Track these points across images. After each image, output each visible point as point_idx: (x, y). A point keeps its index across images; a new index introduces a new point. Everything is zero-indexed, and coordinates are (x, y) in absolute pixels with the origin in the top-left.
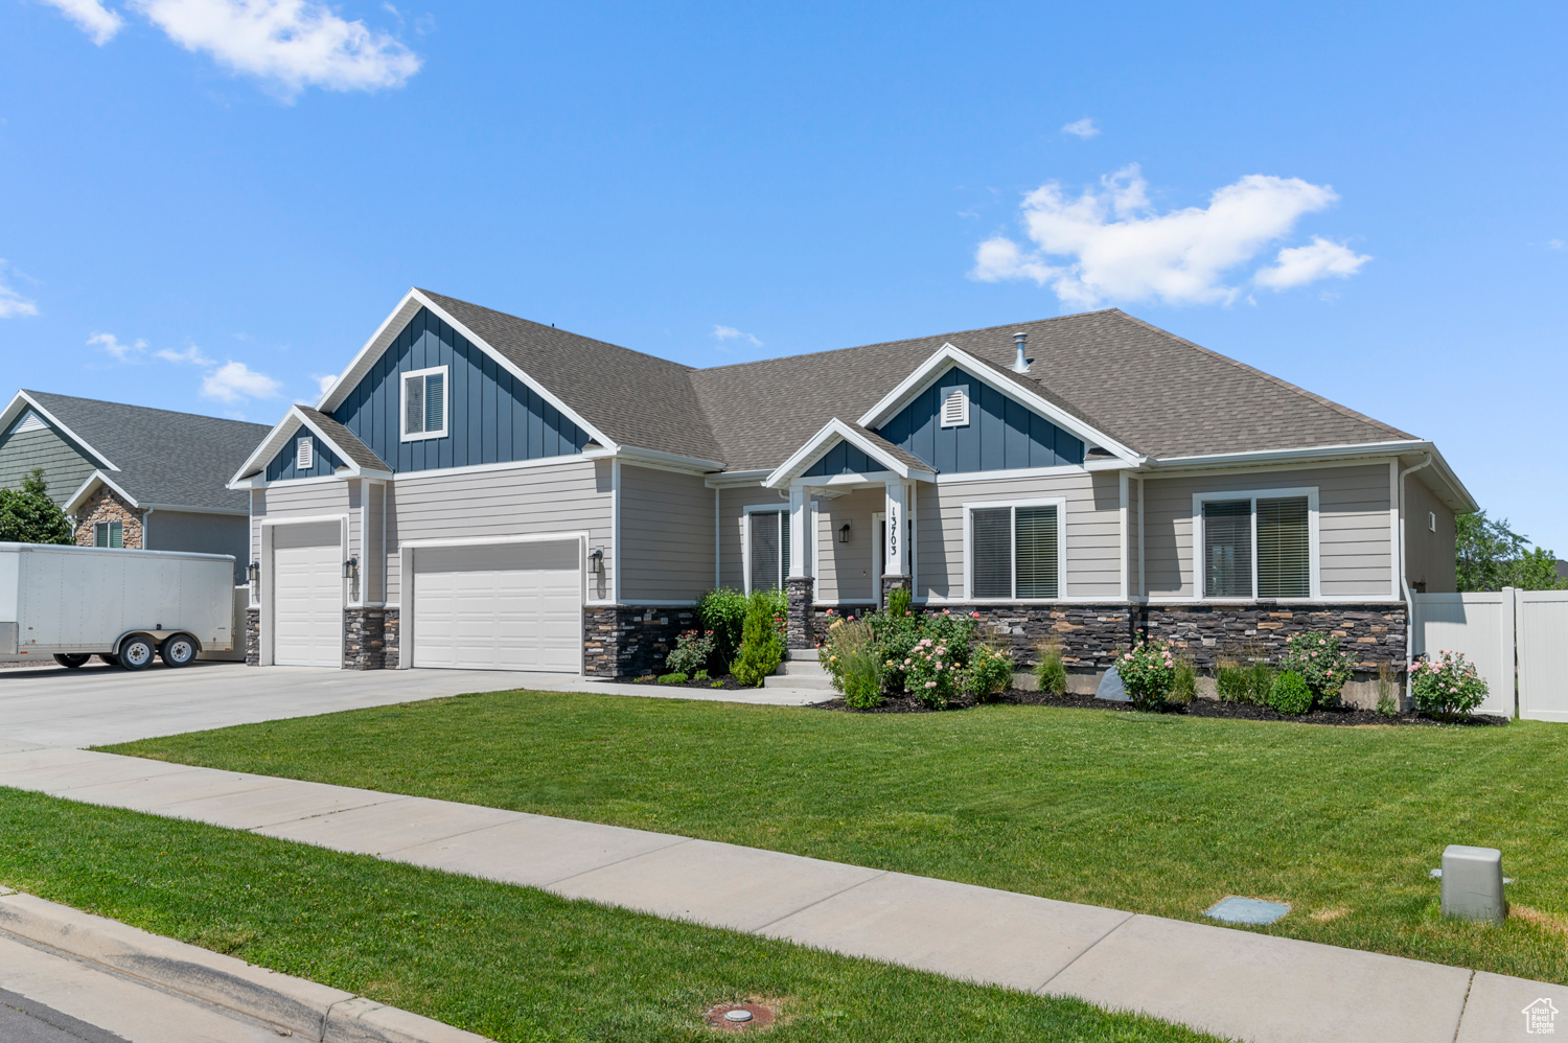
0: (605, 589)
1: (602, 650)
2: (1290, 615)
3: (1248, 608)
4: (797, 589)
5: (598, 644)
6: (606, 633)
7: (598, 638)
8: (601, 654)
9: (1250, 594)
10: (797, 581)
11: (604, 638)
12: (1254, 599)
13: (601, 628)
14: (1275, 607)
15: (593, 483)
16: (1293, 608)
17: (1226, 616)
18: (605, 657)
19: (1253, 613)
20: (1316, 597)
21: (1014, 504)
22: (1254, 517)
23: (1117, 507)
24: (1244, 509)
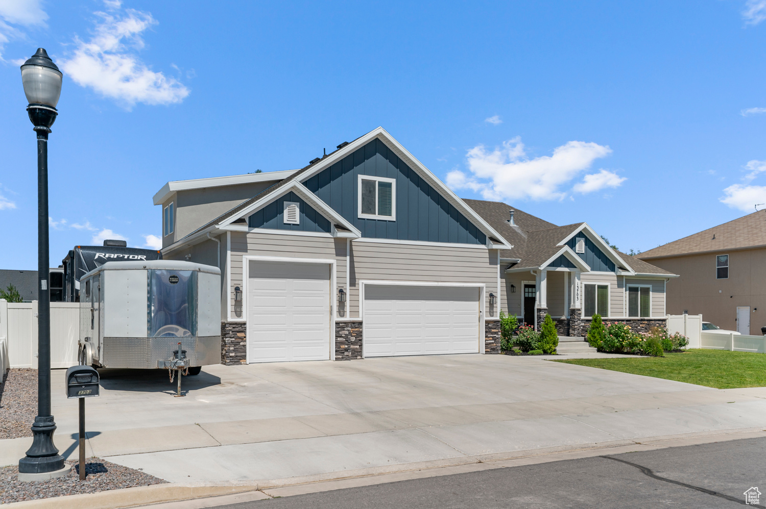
0: (493, 312)
1: (493, 341)
2: (647, 322)
3: (638, 320)
4: (545, 313)
5: (491, 338)
6: (496, 333)
7: (492, 336)
8: (493, 343)
9: (638, 316)
10: (545, 310)
11: (495, 335)
12: (639, 318)
13: (493, 330)
14: (644, 320)
15: (488, 260)
16: (647, 320)
17: (634, 323)
18: (495, 344)
19: (639, 322)
20: (651, 317)
21: (597, 283)
22: (639, 292)
23: (623, 287)
24: (636, 290)
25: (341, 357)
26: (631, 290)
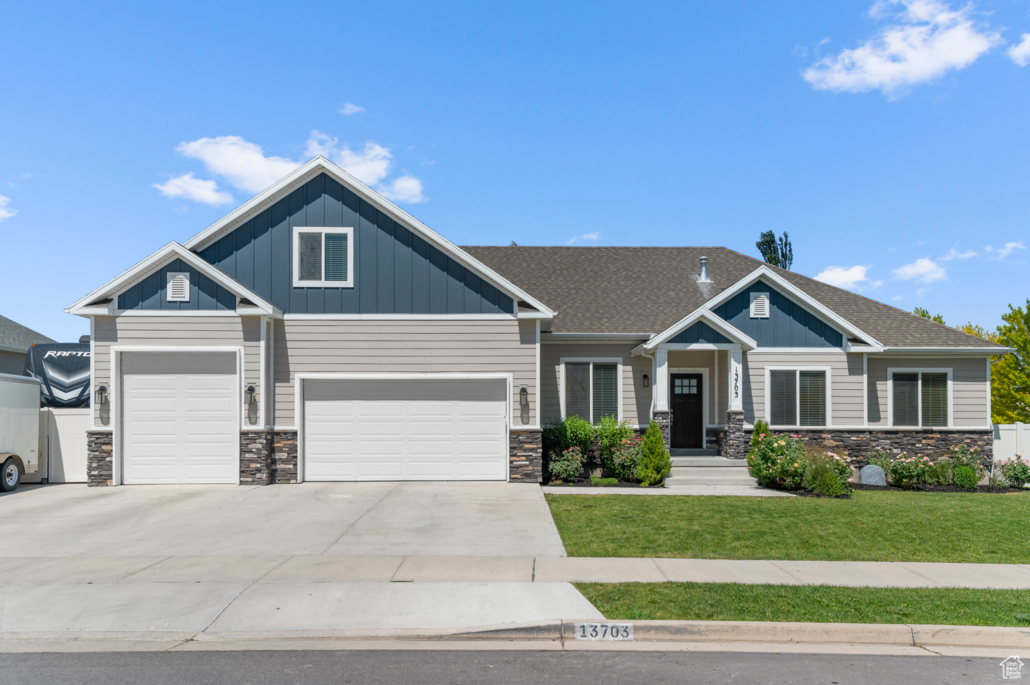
0: (529, 417)
1: (528, 463)
2: (939, 436)
3: (917, 432)
4: (663, 419)
5: (524, 458)
6: (531, 450)
7: (524, 454)
8: (526, 466)
9: (917, 425)
10: (663, 413)
11: (530, 454)
12: (920, 427)
13: (526, 446)
14: (932, 432)
15: (518, 337)
16: (940, 432)
17: (906, 436)
18: (531, 468)
19: (919, 435)
20: (951, 426)
21: (799, 368)
22: (920, 382)
23: (862, 374)
24: (913, 378)
25: (251, 480)
26: (897, 378)
